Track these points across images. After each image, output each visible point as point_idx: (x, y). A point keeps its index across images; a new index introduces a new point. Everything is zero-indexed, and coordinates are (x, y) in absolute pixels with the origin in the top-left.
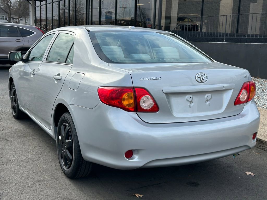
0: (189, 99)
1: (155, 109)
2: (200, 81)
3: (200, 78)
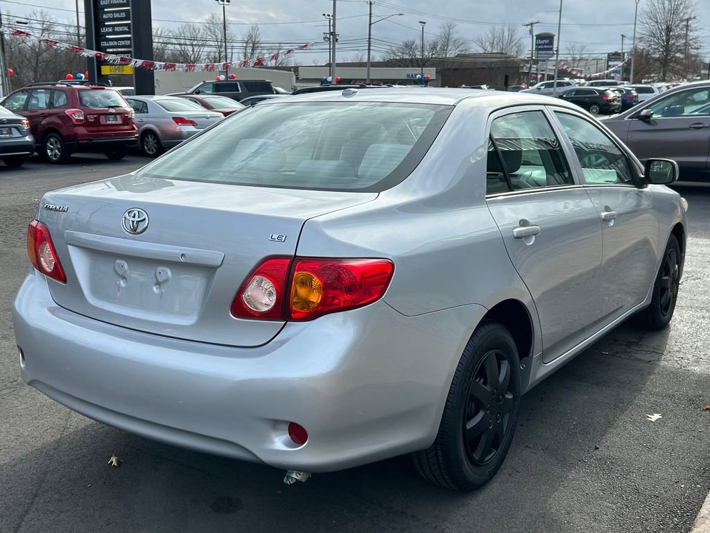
0: (119, 269)
2: (130, 230)
3: (129, 221)
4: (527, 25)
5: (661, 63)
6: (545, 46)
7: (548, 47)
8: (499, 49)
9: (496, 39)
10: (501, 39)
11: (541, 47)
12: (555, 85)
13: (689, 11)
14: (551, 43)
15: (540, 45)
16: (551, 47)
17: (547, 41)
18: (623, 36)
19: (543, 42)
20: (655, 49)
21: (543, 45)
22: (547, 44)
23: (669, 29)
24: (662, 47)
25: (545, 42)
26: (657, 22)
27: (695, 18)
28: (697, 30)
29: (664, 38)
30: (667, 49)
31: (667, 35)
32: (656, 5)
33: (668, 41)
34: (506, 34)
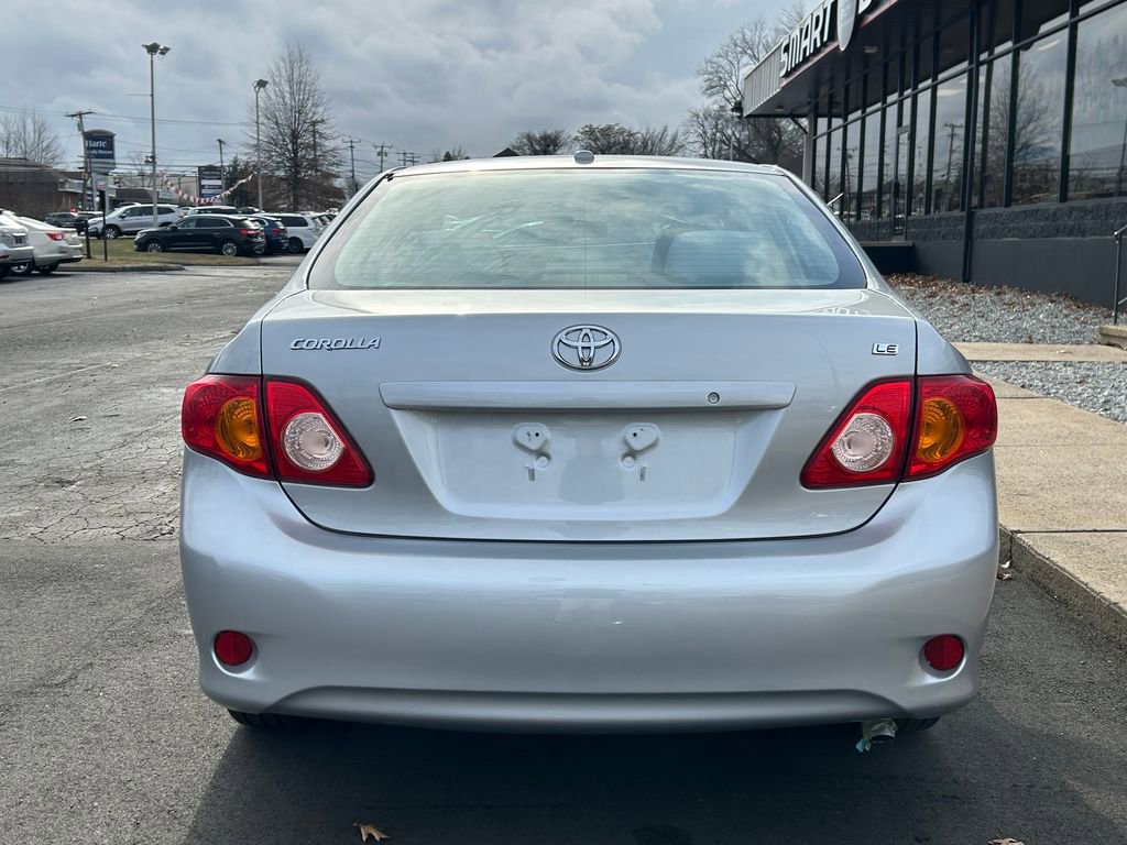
0: (530, 439)
1: (353, 471)
2: (578, 364)
3: (577, 348)
4: (73, 116)
5: (289, 184)
6: (101, 152)
7: (105, 152)
8: (19, 151)
9: (13, 136)
10: (22, 138)
11: (94, 152)
12: (155, 211)
13: (320, 109)
14: (110, 146)
15: (92, 148)
16: (109, 152)
17: (103, 144)
18: (220, 141)
19: (96, 144)
20: (279, 162)
21: (97, 149)
22: (102, 148)
23: (295, 136)
24: (289, 159)
25: (100, 144)
26: (277, 123)
27: (323, 121)
28: (334, 139)
29: (290, 147)
30: (296, 164)
31: (294, 143)
32: (273, 97)
33: (295, 152)
34: (30, 128)
